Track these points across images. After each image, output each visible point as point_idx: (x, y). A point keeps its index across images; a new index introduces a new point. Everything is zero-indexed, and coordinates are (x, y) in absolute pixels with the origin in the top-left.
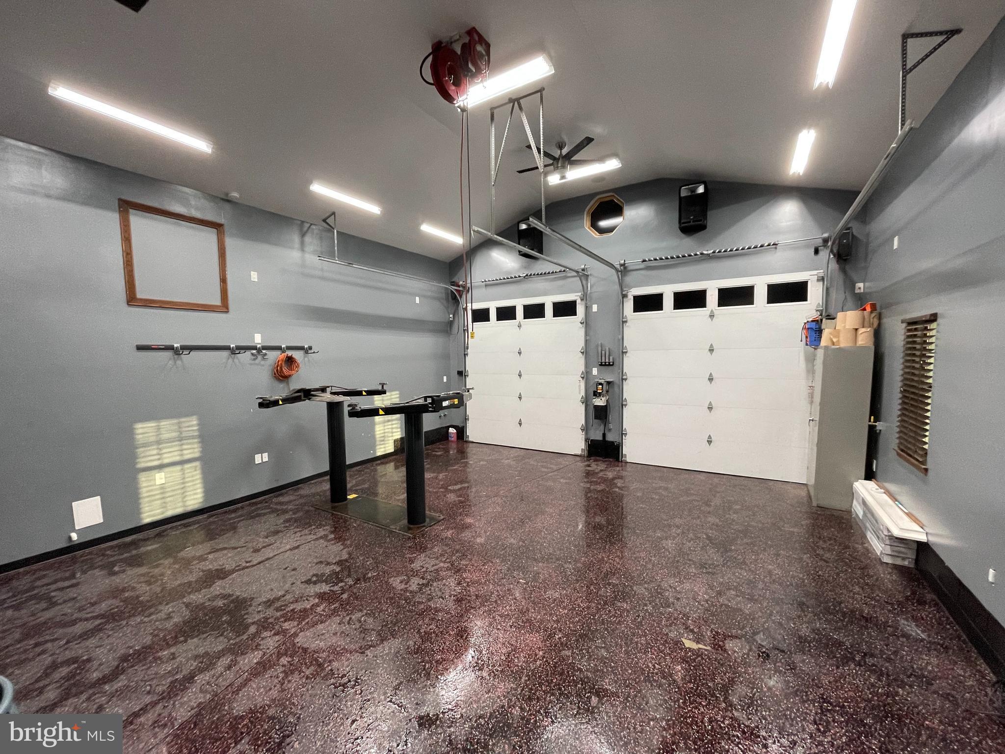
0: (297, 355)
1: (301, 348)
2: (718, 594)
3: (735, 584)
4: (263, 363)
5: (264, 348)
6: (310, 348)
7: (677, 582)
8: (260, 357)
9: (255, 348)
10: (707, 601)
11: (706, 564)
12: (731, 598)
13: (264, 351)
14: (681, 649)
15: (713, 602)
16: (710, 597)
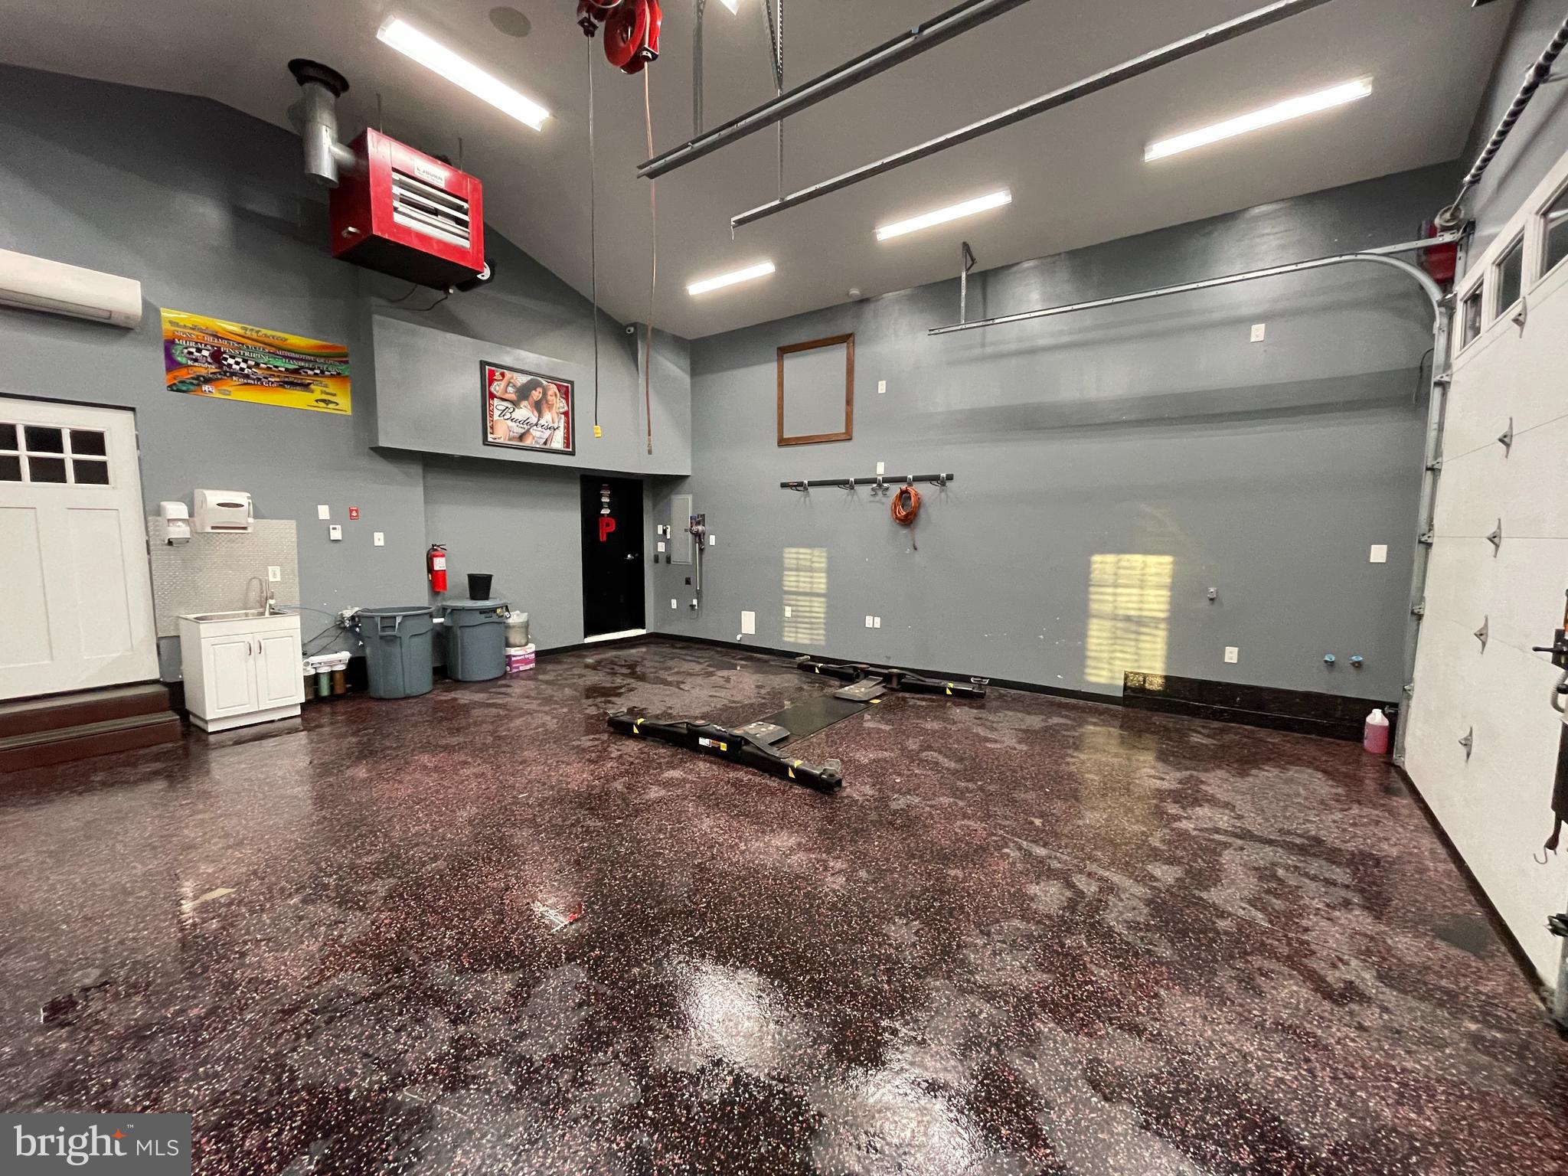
0: (924, 490)
1: (933, 479)
2: (231, 982)
3: (205, 1035)
4: (884, 500)
5: (886, 480)
6: (950, 478)
7: (341, 936)
8: (880, 493)
9: (874, 481)
10: (243, 955)
11: (328, 1023)
12: (194, 997)
13: (885, 485)
14: (223, 883)
15: (229, 960)
16: (243, 965)
